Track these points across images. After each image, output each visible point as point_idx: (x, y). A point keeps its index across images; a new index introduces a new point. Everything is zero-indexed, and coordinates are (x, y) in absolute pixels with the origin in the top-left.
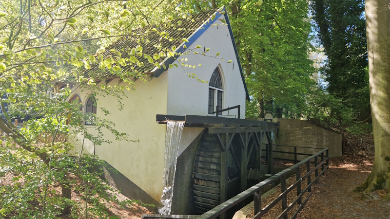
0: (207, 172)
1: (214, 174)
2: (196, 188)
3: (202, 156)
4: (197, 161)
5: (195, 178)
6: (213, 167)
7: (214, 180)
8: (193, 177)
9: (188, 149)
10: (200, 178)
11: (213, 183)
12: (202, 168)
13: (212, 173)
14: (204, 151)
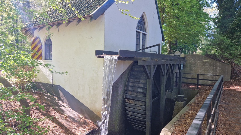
0: (135, 94)
1: (141, 95)
2: (127, 105)
3: (131, 82)
4: (128, 86)
5: (126, 98)
6: (140, 90)
7: (141, 100)
8: (125, 97)
9: (121, 77)
10: (131, 98)
11: (140, 102)
12: (131, 91)
13: (139, 95)
14: (133, 78)
